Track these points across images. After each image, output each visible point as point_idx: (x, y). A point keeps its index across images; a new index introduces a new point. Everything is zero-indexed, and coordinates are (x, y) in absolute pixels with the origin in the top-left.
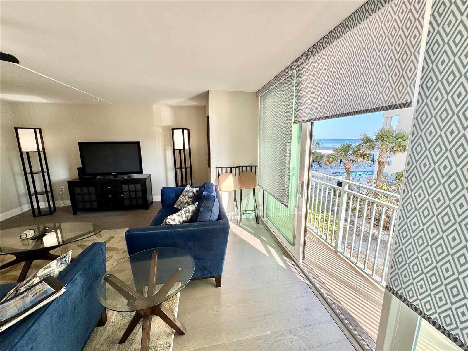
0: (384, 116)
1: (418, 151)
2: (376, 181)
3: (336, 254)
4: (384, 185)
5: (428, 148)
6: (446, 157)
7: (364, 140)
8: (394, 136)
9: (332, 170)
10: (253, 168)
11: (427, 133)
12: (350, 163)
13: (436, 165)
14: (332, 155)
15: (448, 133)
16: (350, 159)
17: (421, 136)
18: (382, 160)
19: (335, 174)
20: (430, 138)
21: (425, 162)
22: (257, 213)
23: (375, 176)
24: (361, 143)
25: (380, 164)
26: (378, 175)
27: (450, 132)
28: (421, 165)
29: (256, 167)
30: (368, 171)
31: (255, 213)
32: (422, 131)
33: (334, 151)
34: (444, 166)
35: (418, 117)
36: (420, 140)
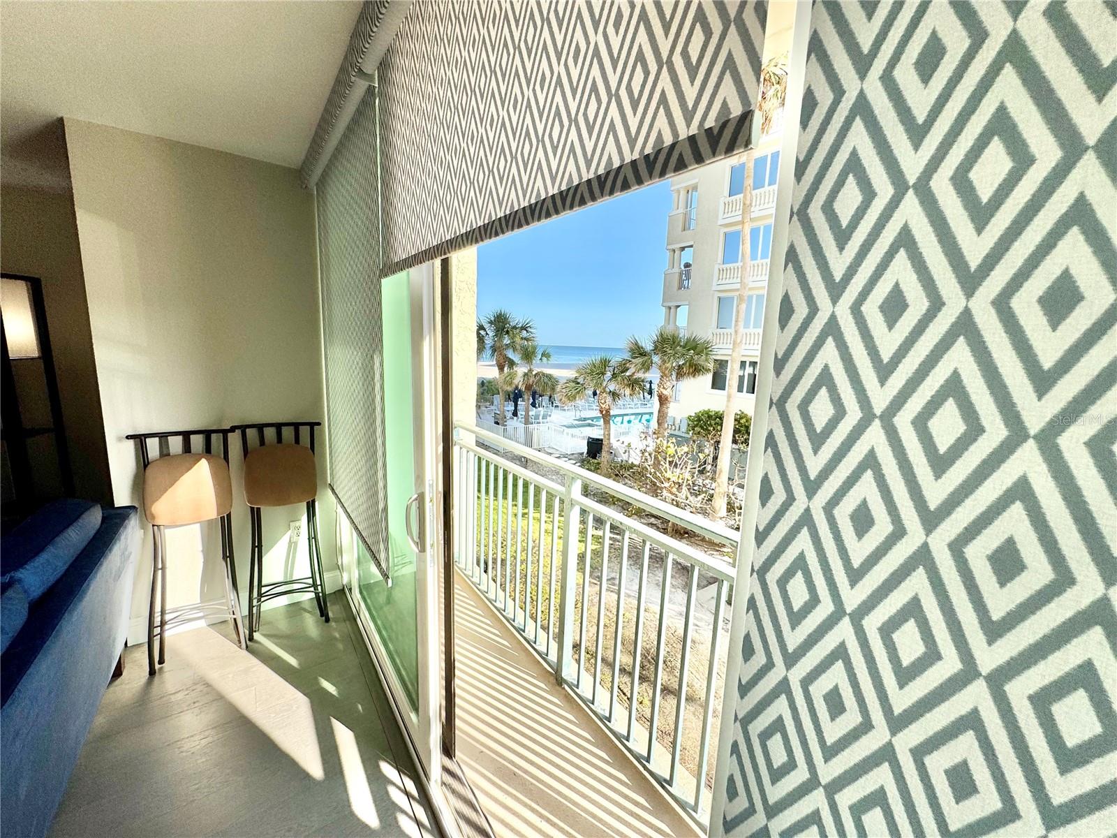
0: (665, 304)
1: (819, 424)
2: (656, 436)
3: (560, 689)
4: (669, 444)
5: (878, 411)
6: (1016, 484)
7: (632, 350)
8: (682, 344)
9: (578, 413)
10: (305, 431)
11: (871, 310)
12: (609, 399)
13: (939, 530)
14: (575, 381)
15: (1026, 305)
16: (608, 390)
17: (832, 328)
18: (665, 392)
19: (585, 422)
20: (888, 343)
21: (864, 502)
22: (321, 585)
23: (654, 424)
24: (627, 356)
25: (663, 400)
26: (659, 424)
27: (1041, 301)
28: (836, 512)
29: (316, 427)
30: (642, 414)
31: (312, 589)
32: (836, 291)
33: (578, 372)
34: (999, 551)
35: (812, 205)
36: (829, 354)
